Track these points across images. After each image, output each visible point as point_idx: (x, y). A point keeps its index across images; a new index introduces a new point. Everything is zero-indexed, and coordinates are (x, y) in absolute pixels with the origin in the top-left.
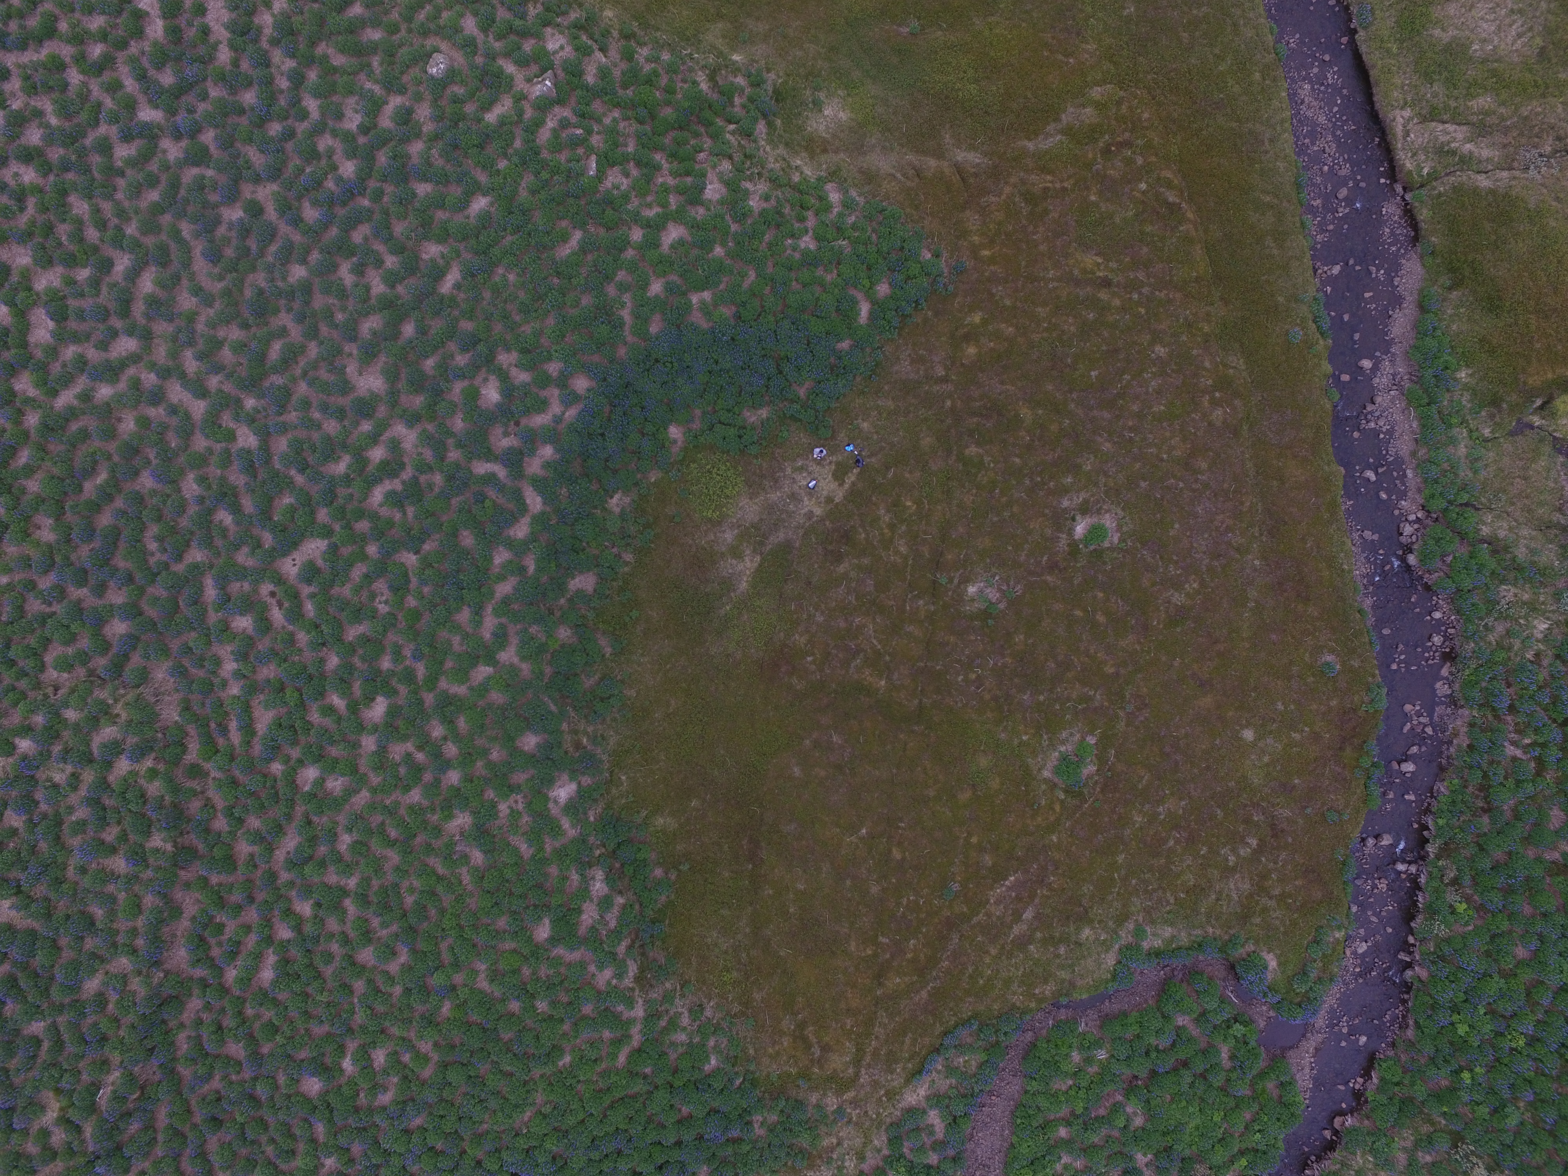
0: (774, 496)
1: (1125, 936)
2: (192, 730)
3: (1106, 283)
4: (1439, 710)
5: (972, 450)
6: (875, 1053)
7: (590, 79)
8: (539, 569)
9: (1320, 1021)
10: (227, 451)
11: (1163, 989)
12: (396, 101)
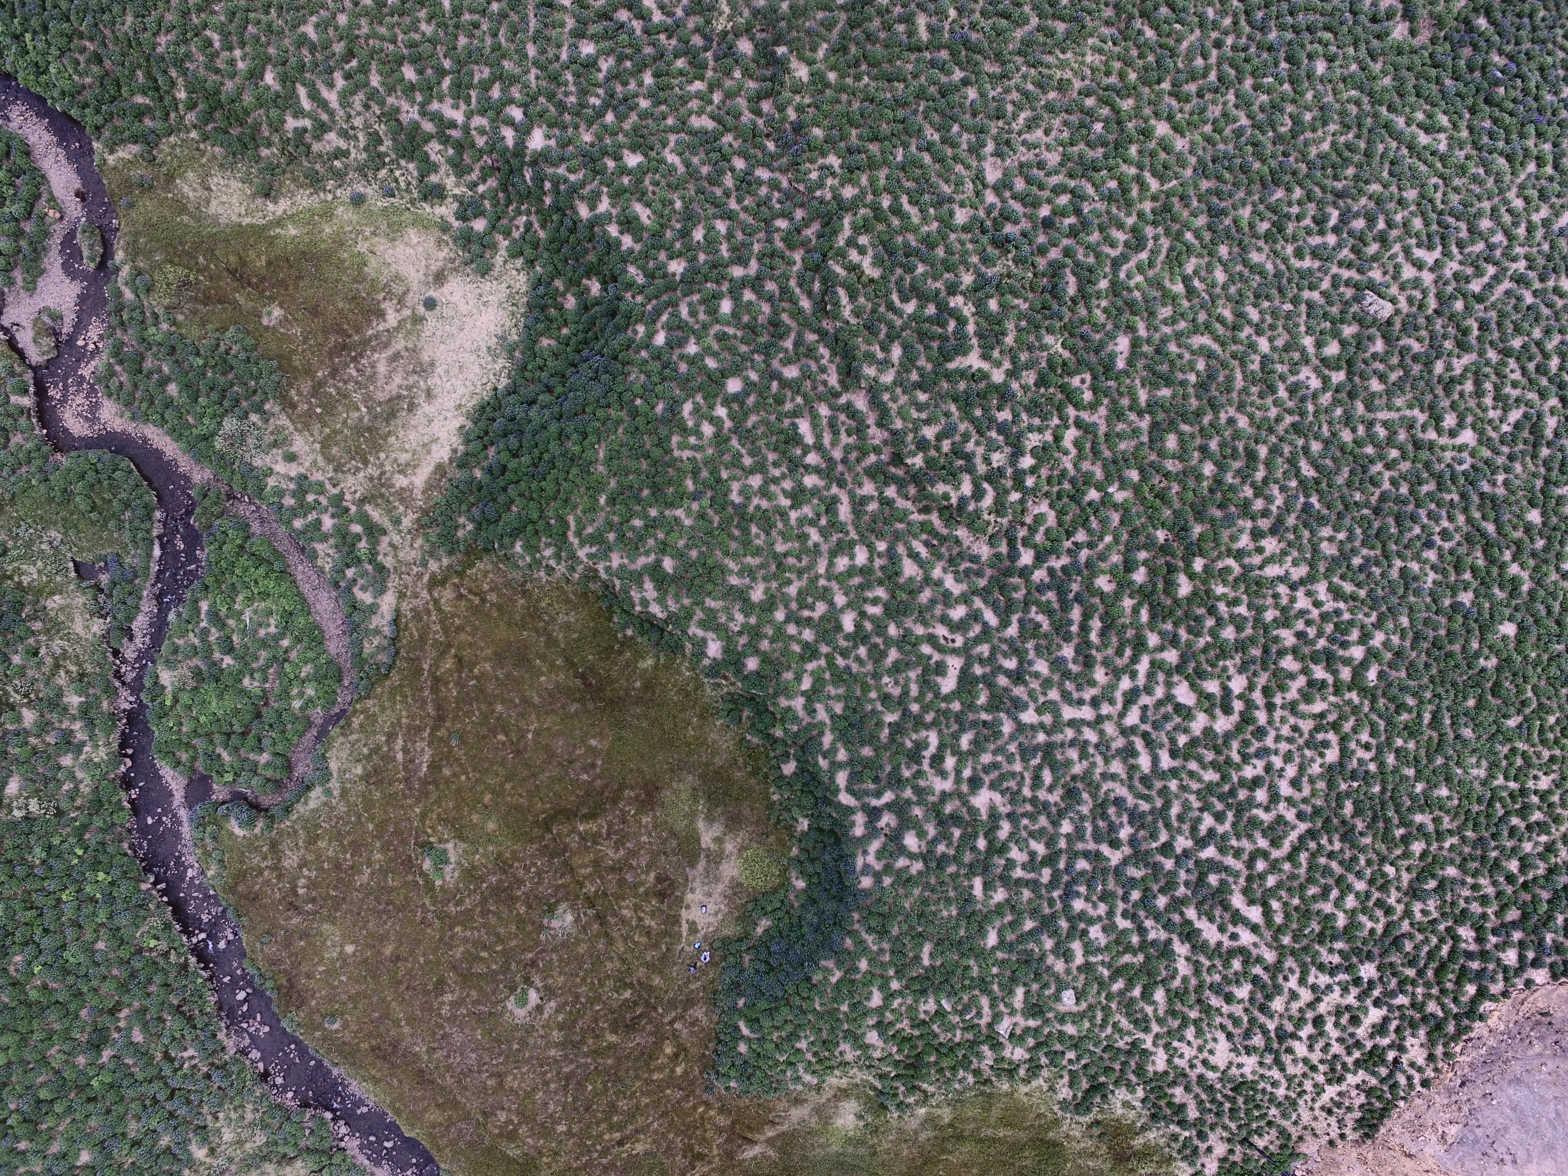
0: (720, 887)
1: (334, 784)
2: (945, 531)
3: (620, 1143)
4: (247, 1041)
5: (627, 994)
6: (428, 613)
7: (985, 1048)
8: (816, 764)
9: (183, 814)
10: (1035, 700)
11: (289, 767)
12: (1079, 960)
